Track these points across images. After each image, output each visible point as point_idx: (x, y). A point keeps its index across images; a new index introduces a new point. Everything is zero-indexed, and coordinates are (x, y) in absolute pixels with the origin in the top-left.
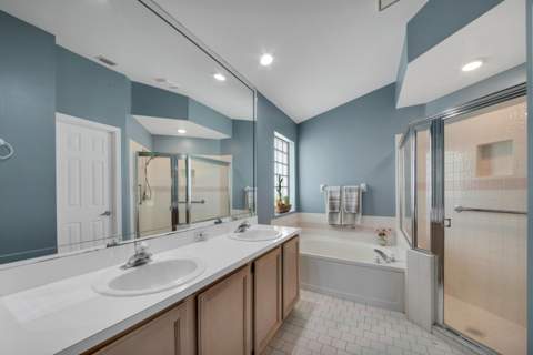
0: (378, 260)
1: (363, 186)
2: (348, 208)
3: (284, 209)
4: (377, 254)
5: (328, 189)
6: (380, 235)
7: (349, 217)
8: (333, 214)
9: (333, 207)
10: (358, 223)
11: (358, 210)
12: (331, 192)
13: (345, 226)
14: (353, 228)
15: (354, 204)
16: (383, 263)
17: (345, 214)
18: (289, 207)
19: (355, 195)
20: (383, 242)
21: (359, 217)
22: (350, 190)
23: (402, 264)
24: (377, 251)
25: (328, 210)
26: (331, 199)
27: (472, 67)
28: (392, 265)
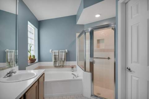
0: (74, 77)
1: (66, 50)
2: (61, 59)
3: (33, 61)
4: (73, 75)
5: (54, 51)
6: (72, 68)
7: (62, 62)
8: (55, 61)
9: (55, 59)
10: (65, 64)
11: (65, 59)
12: (55, 53)
13: (60, 66)
14: (63, 66)
15: (63, 57)
16: (75, 78)
17: (60, 61)
18: (35, 60)
19: (64, 54)
20: (73, 70)
21: (65, 62)
22: (62, 52)
23: (81, 77)
24: (72, 74)
25: (53, 60)
26: (55, 56)
27: (98, 16)
28: (78, 78)
